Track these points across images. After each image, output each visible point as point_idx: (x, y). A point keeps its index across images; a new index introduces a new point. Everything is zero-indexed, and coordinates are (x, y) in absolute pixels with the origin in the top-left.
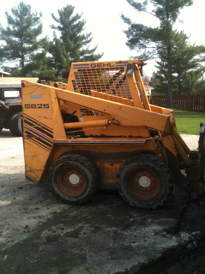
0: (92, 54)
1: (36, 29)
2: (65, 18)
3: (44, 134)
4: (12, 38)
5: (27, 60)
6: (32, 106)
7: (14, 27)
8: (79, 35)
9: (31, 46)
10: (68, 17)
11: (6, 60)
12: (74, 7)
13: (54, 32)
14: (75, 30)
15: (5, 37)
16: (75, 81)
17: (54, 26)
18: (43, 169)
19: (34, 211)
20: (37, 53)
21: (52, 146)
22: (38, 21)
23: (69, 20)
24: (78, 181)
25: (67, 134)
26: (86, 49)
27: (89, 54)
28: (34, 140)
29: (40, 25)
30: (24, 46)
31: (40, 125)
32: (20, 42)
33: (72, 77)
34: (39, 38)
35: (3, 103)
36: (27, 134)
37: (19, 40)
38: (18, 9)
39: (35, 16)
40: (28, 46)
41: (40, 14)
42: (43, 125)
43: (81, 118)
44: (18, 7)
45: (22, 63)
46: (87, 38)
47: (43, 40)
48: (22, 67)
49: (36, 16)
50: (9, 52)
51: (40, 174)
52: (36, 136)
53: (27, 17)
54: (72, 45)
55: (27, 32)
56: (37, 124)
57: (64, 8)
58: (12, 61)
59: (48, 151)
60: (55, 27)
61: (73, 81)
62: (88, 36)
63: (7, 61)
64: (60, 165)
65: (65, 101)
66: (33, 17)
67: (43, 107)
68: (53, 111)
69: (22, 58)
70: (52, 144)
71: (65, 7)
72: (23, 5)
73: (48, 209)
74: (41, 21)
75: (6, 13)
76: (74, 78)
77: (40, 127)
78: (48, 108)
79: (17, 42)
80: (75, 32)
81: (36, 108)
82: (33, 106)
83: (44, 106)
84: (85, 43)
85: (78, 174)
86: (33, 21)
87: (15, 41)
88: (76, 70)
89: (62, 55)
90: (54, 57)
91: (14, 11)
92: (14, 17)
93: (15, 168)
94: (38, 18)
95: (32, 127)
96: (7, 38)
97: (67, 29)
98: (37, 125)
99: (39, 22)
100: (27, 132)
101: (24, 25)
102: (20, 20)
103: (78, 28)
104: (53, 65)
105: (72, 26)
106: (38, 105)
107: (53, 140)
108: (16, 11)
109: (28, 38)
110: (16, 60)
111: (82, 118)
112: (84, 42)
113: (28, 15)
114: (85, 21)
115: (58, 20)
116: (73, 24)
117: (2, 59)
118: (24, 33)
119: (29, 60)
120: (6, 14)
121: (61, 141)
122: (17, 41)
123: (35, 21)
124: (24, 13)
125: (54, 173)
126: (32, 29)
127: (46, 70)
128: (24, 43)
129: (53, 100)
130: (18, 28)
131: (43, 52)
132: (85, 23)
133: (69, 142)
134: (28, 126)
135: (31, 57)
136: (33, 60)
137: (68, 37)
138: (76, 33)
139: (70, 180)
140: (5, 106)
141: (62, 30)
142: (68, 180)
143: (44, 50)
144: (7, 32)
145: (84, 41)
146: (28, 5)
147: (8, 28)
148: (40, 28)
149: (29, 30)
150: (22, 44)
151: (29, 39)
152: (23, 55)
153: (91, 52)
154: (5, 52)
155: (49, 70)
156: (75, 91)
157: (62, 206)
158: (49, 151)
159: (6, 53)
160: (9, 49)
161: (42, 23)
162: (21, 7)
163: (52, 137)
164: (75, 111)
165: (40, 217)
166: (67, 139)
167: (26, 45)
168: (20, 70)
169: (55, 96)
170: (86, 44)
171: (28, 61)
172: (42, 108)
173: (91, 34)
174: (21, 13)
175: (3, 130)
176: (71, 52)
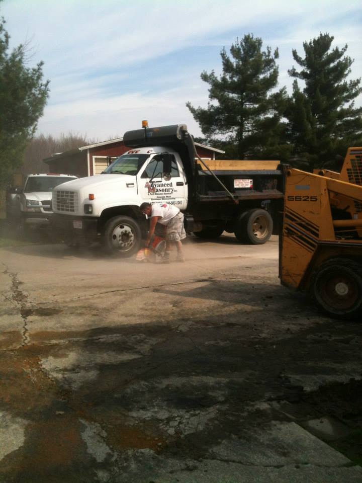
0: (357, 117)
1: (267, 78)
2: (315, 57)
3: (308, 232)
4: (228, 95)
5: (248, 129)
6: (296, 198)
7: (231, 78)
8: (338, 85)
9: (256, 106)
10: (321, 56)
11: (216, 129)
12: (333, 38)
13: (295, 82)
14: (330, 77)
15: (218, 93)
16: (351, 169)
17: (296, 71)
18: (303, 273)
19: (292, 319)
20: (265, 118)
21: (316, 247)
22: (271, 65)
23: (321, 61)
24: (346, 292)
25: (336, 234)
26: (348, 109)
27: (352, 116)
28: (296, 239)
29: (274, 72)
30: (246, 107)
31: (304, 221)
32: (240, 100)
33: (347, 165)
34: (270, 93)
35: (232, 195)
36: (286, 231)
37: (238, 97)
38: (240, 47)
39: (266, 56)
40: (252, 107)
41: (275, 54)
42: (307, 221)
43: (355, 215)
44: (242, 43)
45: (240, 133)
46: (352, 89)
47: (277, 96)
48: (239, 140)
49: (267, 58)
50: (222, 117)
51: (298, 280)
52: (297, 234)
53: (253, 59)
54: (325, 102)
55: (252, 84)
56: (300, 219)
57: (314, 40)
58: (225, 132)
59: (311, 252)
60: (297, 73)
61: (348, 170)
62: (353, 86)
63: (217, 131)
64: (326, 269)
65: (337, 194)
66: (264, 58)
67: (309, 199)
68: (322, 205)
69: (240, 126)
70: (316, 245)
71: (316, 39)
72: (249, 40)
73: (308, 319)
74: (276, 65)
75: (223, 55)
76: (350, 166)
77: (303, 223)
78: (316, 201)
79: (235, 100)
80: (331, 80)
81: (301, 200)
82: (298, 198)
83: (311, 198)
84: (346, 99)
85: (347, 283)
86: (264, 65)
87: (232, 99)
88: (353, 157)
89: (305, 120)
90: (290, 124)
91: (235, 51)
92: (233, 61)
93: (255, 278)
94: (272, 61)
95: (293, 223)
96: (220, 95)
97: (317, 76)
98: (299, 221)
99: (273, 66)
100: (287, 229)
101: (249, 73)
102: (243, 64)
103: (337, 73)
104: (289, 137)
105: (326, 71)
106: (304, 197)
107: (319, 239)
108: (237, 50)
109: (253, 94)
110: (231, 130)
111: (357, 215)
112: (344, 97)
113: (256, 55)
114: (348, 61)
115: (303, 61)
116: (328, 66)
117: (210, 129)
118: (248, 85)
119: (251, 129)
120: (222, 57)
121: (328, 241)
122: (235, 98)
123: (265, 66)
124: (250, 53)
125: (317, 279)
126: (260, 79)
127: (277, 146)
128: (245, 102)
129: (323, 192)
130: (239, 78)
131: (275, 115)
132: (348, 64)
133: (339, 243)
134: (290, 222)
135: (254, 124)
136: (257, 130)
137: (318, 90)
138: (332, 82)
139: (336, 289)
140: (234, 199)
141: (308, 79)
142: (334, 290)
143: (277, 114)
144: (221, 84)
145: (345, 94)
146: (257, 40)
147: (224, 79)
148: (274, 76)
149: (255, 81)
150: (242, 104)
151: (254, 96)
152: (243, 121)
153: (357, 113)
154: (216, 118)
155: (281, 145)
156: (350, 182)
157: (326, 319)
158: (313, 252)
159: (218, 119)
160: (222, 113)
161: (278, 67)
162: (245, 43)
163: (317, 235)
164: (348, 207)
165: (300, 324)
166: (336, 239)
167: (248, 105)
168: (236, 145)
169: (325, 187)
170: (348, 100)
171: (249, 131)
172: (308, 201)
173: (358, 82)
174: (245, 53)
175: (223, 234)
176: (321, 114)
